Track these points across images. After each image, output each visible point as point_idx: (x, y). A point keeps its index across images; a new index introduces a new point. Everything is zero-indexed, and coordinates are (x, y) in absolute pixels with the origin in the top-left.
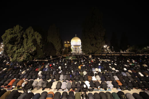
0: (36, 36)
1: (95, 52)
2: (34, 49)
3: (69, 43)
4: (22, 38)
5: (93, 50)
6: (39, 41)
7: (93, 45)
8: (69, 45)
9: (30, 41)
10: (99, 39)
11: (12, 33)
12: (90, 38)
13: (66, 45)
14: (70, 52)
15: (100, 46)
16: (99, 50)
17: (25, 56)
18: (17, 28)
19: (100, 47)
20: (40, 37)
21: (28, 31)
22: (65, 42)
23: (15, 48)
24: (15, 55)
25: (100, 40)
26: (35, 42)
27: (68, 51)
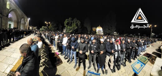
0: (78, 22)
2: (76, 28)
4: (72, 23)
6: (79, 25)
7: (109, 29)
8: (95, 30)
9: (75, 24)
11: (68, 21)
17: (72, 30)
18: (70, 18)
20: (80, 23)
21: (74, 20)
22: (93, 28)
23: (68, 27)
24: (68, 30)
26: (77, 25)
27: (95, 33)
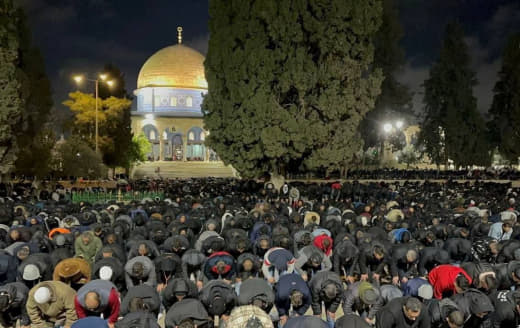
1: (307, 154)
3: (111, 84)
5: (296, 138)
8: (115, 104)
10: (340, 54)
12: (272, 46)
13: (85, 106)
14: (126, 165)
15: (343, 110)
16: (336, 139)
19: (345, 117)
22: (78, 79)
25: (347, 59)
27: (98, 153)
